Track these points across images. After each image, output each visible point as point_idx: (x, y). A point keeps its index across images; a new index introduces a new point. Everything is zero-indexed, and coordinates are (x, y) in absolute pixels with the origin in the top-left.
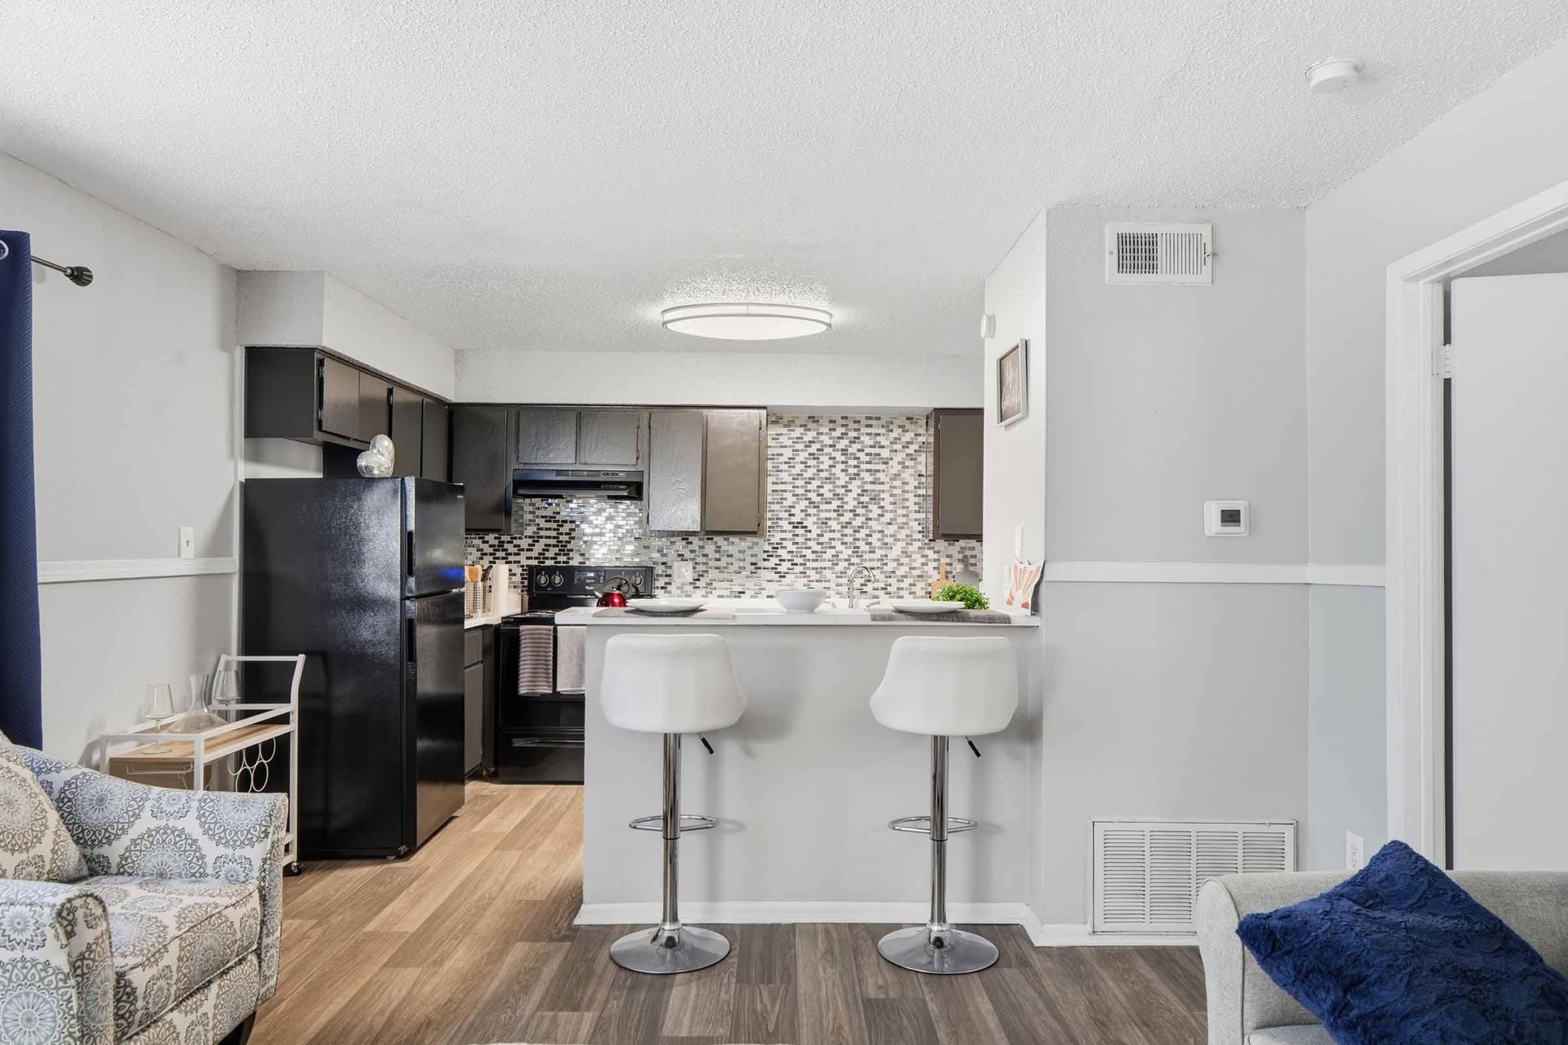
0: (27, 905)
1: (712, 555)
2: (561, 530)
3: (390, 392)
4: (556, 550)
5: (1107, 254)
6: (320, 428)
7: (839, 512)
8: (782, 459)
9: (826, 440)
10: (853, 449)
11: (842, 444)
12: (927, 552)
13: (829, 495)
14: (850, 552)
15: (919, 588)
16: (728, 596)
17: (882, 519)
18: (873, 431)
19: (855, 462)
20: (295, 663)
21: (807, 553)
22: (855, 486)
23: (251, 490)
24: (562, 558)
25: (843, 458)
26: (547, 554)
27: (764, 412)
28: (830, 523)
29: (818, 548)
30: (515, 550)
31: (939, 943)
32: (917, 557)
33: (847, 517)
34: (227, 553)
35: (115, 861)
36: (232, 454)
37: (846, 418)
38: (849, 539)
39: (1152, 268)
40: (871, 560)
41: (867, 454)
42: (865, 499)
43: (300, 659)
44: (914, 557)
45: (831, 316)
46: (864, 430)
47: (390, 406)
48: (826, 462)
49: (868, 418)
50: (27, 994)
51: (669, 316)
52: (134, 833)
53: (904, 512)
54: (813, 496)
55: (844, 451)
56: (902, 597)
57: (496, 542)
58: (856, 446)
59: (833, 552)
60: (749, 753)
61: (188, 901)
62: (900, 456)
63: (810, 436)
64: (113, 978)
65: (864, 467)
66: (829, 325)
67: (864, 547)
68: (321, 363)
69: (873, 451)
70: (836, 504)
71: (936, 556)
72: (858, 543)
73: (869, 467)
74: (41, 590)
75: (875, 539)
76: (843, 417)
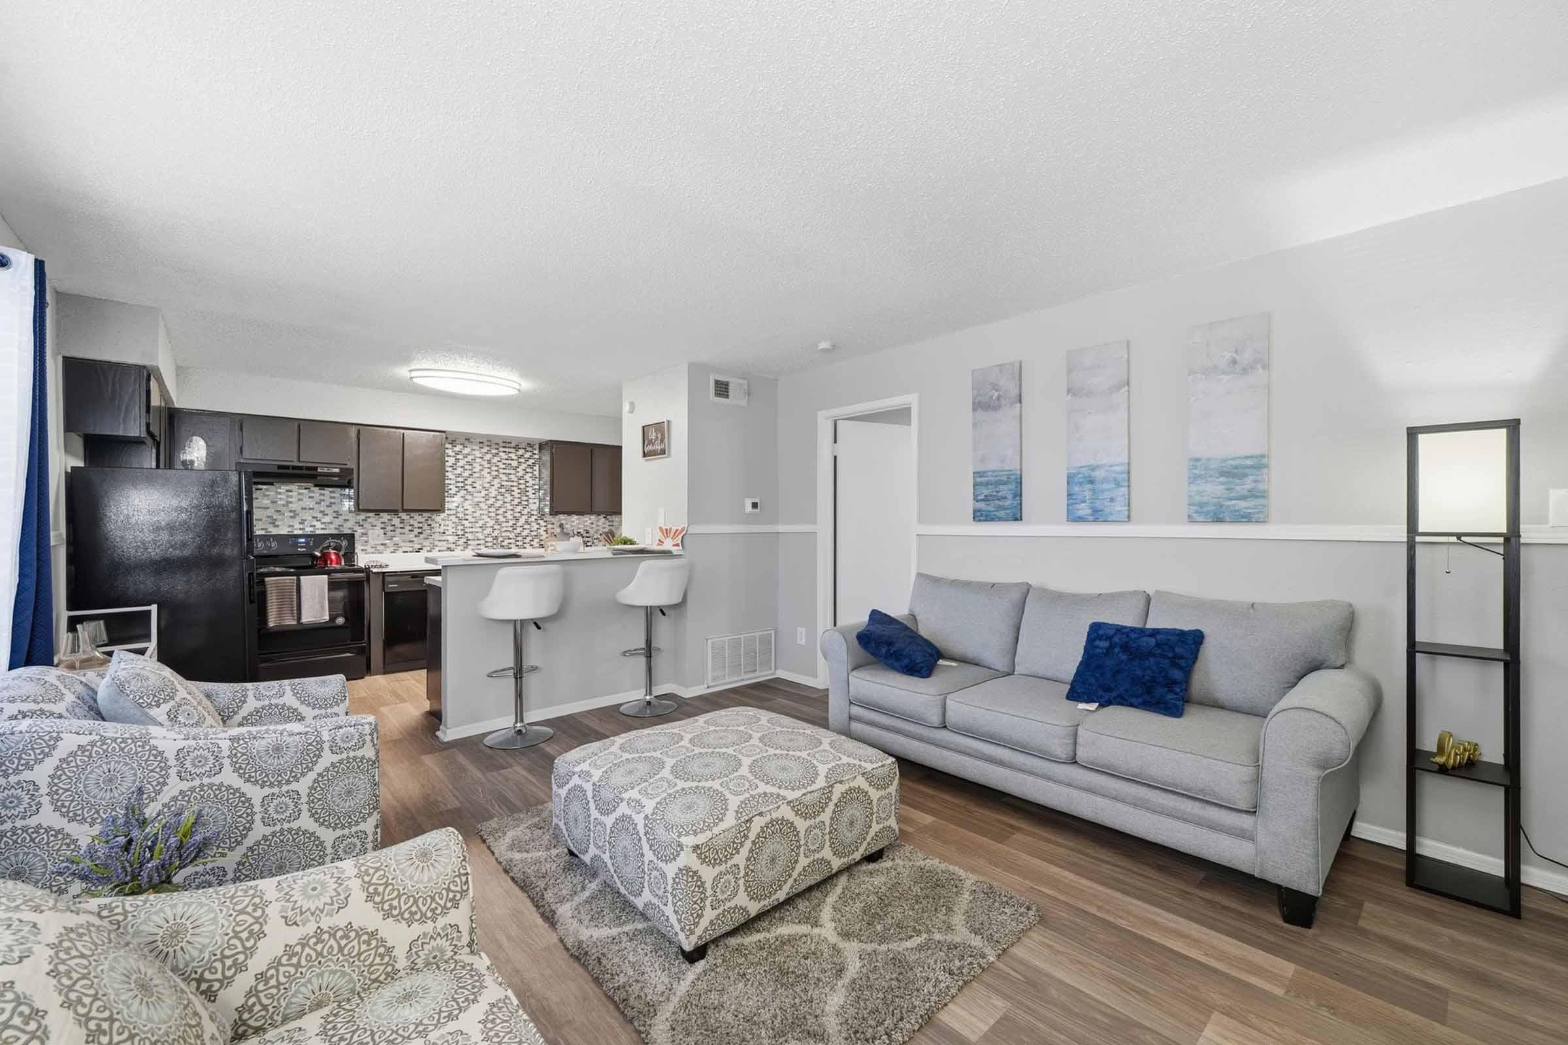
0: (351, 726)
1: (398, 525)
7: (487, 499)
9: (477, 454)
11: (488, 457)
12: (539, 522)
13: (479, 487)
14: (493, 522)
15: (535, 543)
16: (410, 552)
17: (513, 503)
18: (507, 450)
19: (496, 468)
22: (496, 482)
25: (489, 466)
28: (481, 505)
31: (649, 703)
32: (534, 524)
33: (491, 501)
37: (490, 441)
38: (493, 515)
40: (506, 527)
41: (503, 464)
44: (533, 524)
45: (520, 385)
46: (501, 449)
48: (478, 467)
49: (504, 442)
50: (348, 778)
51: (413, 374)
53: (526, 498)
54: (470, 488)
55: (489, 462)
56: (525, 548)
58: (496, 459)
62: (523, 466)
63: (466, 451)
65: (502, 471)
66: (519, 390)
67: (501, 519)
69: (507, 462)
70: (484, 493)
71: (545, 524)
72: (498, 517)
73: (505, 471)
75: (509, 515)
76: (488, 441)
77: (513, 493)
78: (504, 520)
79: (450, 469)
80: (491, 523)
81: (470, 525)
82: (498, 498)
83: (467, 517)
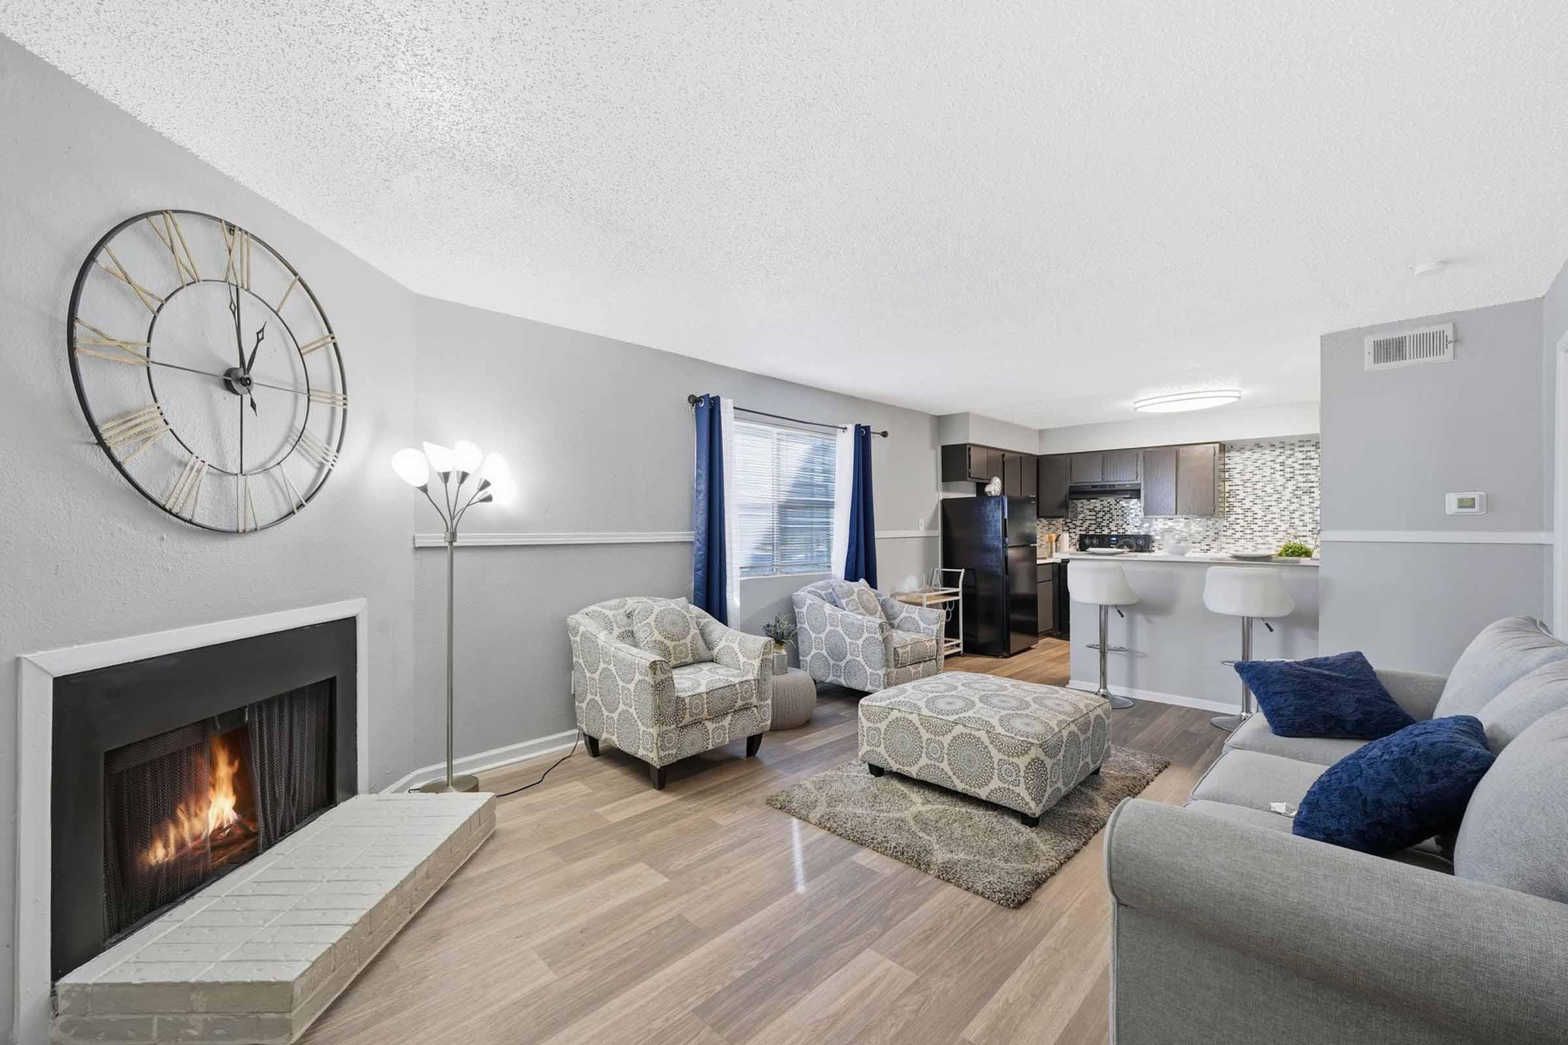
2: (1098, 516)
3: (1003, 455)
4: (1095, 526)
5: (1366, 355)
6: (970, 477)
7: (1278, 501)
8: (1237, 471)
9: (1269, 458)
10: (1289, 462)
11: (1281, 459)
13: (1270, 491)
14: (1287, 526)
18: (1305, 449)
19: (1291, 470)
20: (960, 572)
21: (1255, 527)
22: (1291, 485)
23: (945, 503)
24: (1098, 530)
26: (1090, 528)
27: (1218, 445)
28: (1271, 508)
29: (1263, 524)
30: (1074, 526)
33: (1285, 504)
34: (937, 529)
35: (896, 625)
36: (937, 490)
37: (1284, 442)
39: (1403, 358)
41: (1300, 464)
42: (1299, 493)
43: (963, 571)
45: (1238, 393)
46: (1297, 449)
47: (1004, 463)
48: (1268, 471)
49: (1301, 442)
51: (1138, 405)
52: (901, 617)
54: (1259, 493)
55: (1282, 464)
57: (1064, 522)
58: (1291, 460)
59: (1274, 526)
60: (1149, 621)
61: (914, 636)
63: (1256, 456)
64: (893, 650)
65: (1297, 472)
66: (1239, 398)
68: (969, 449)
69: (1305, 462)
70: (1275, 496)
72: (1293, 521)
73: (1301, 472)
74: (876, 540)
75: (1307, 518)
76: (1281, 442)
77: (1312, 495)
78: (1301, 523)
79: (1239, 476)
80: (1284, 527)
81: (1260, 529)
82: (1293, 501)
83: (1256, 521)
